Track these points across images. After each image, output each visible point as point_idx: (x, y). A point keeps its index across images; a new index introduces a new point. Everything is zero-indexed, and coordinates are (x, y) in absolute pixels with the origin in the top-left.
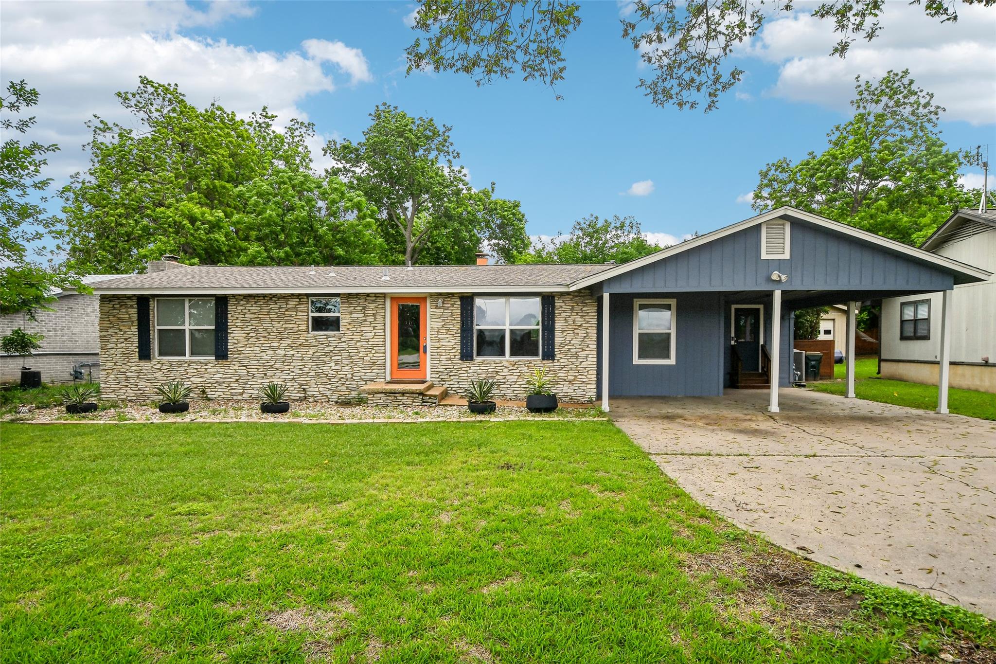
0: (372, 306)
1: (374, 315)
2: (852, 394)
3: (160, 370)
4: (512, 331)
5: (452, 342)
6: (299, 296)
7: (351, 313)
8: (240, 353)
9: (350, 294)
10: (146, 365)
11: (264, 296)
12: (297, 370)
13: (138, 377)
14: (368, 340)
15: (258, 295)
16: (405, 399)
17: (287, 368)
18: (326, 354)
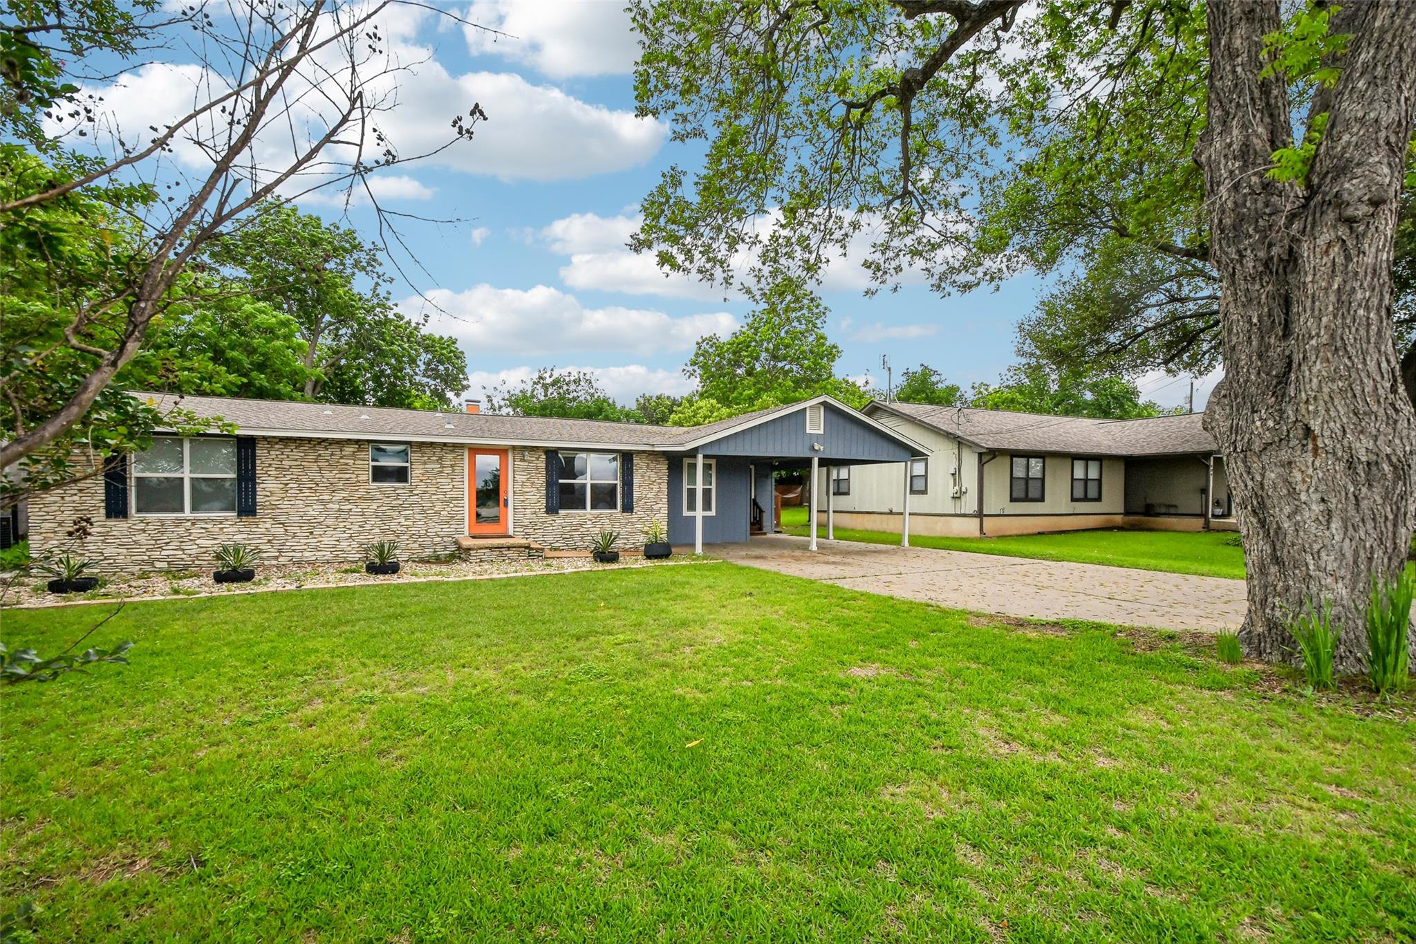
0: (450, 456)
1: (452, 466)
2: (831, 537)
3: (144, 531)
4: (592, 485)
5: (536, 496)
6: (357, 442)
7: (425, 463)
8: (274, 507)
9: (423, 443)
10: (119, 526)
11: (310, 440)
12: (356, 528)
13: (103, 542)
14: (445, 494)
15: (300, 439)
16: (510, 554)
17: (342, 525)
18: (393, 508)
